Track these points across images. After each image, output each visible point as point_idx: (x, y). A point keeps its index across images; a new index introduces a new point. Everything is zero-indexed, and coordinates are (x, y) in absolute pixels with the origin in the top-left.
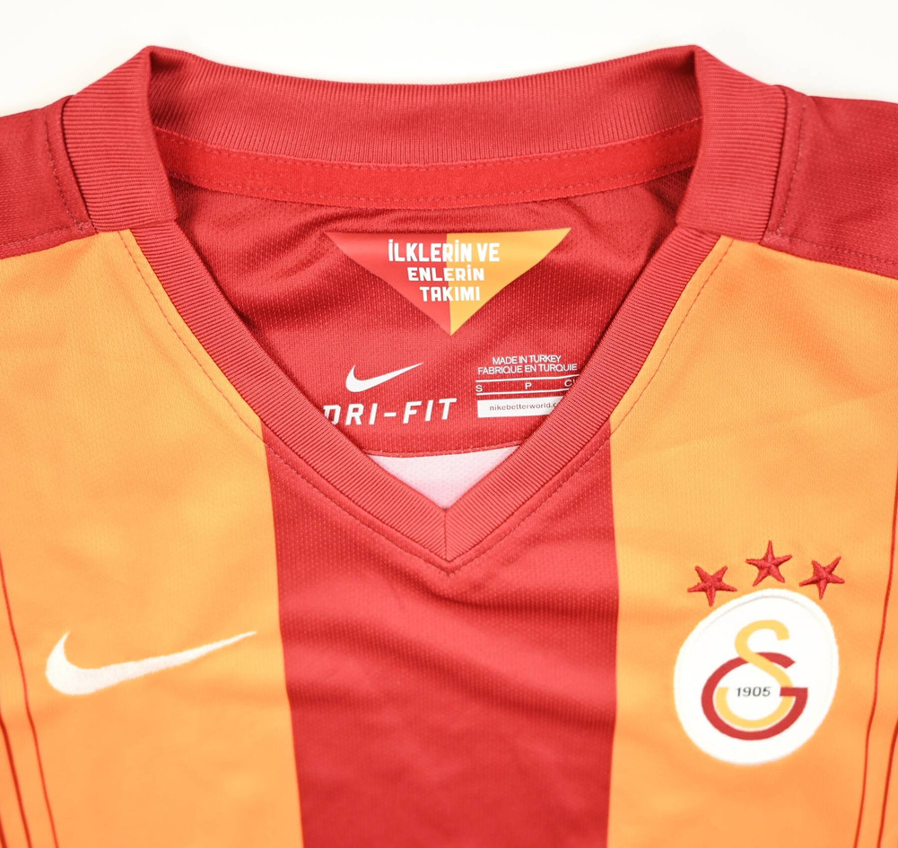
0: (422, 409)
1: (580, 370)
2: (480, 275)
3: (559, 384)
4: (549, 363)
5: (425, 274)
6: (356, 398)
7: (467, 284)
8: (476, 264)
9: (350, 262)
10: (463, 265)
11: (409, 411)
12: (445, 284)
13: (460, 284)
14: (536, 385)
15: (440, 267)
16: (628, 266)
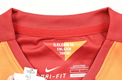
0: (60, 76)
1: (89, 68)
2: (70, 49)
3: (86, 71)
4: (84, 66)
5: (60, 49)
6: (47, 73)
7: (68, 51)
8: (70, 47)
9: (46, 47)
10: (67, 47)
11: (57, 76)
12: (64, 51)
13: (67, 51)
14: (81, 71)
15: (63, 48)
16: (98, 47)
